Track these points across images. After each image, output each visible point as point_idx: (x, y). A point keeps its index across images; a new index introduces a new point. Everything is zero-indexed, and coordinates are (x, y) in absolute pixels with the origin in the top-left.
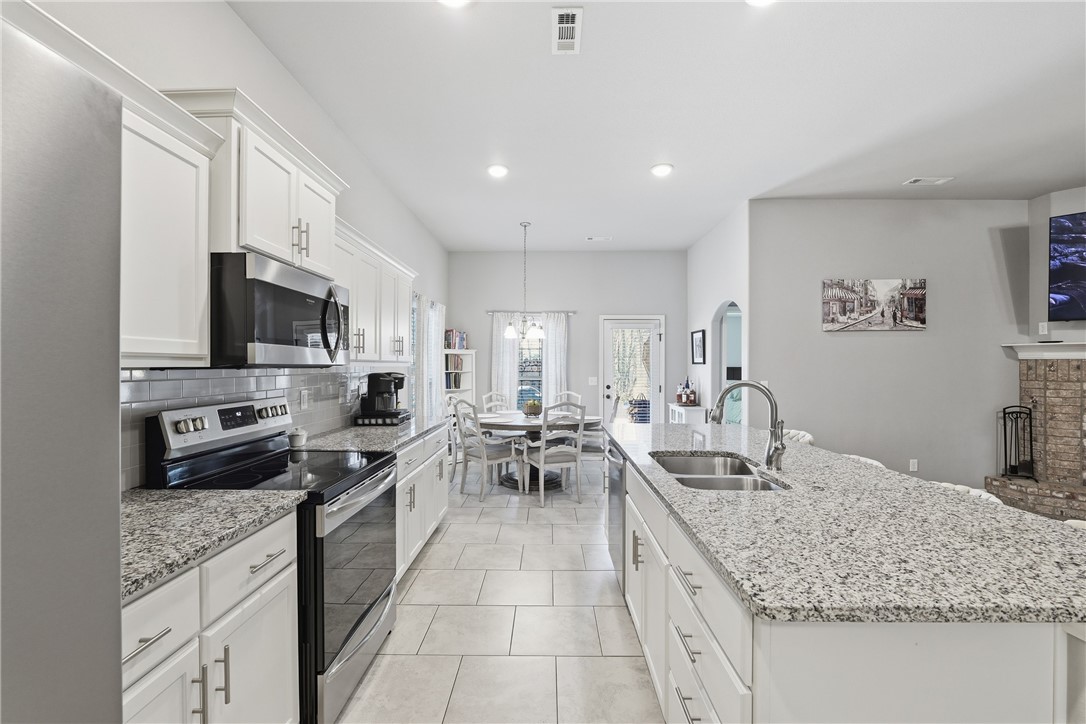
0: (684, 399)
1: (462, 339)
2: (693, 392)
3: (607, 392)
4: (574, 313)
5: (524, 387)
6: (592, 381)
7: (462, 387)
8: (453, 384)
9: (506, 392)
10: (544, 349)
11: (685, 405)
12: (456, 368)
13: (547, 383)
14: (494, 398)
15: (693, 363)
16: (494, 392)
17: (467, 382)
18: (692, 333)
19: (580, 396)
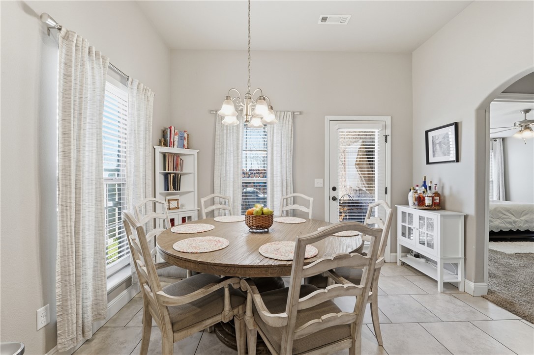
0: (428, 202)
1: (182, 138)
2: (436, 194)
3: (333, 194)
4: (301, 113)
5: (249, 189)
6: (318, 182)
7: (183, 189)
8: (171, 186)
9: (230, 193)
10: (269, 152)
11: (430, 208)
12: (175, 168)
13: (273, 185)
14: (217, 200)
15: (428, 163)
16: (216, 194)
17: (188, 183)
18: (427, 133)
19: (311, 199)
